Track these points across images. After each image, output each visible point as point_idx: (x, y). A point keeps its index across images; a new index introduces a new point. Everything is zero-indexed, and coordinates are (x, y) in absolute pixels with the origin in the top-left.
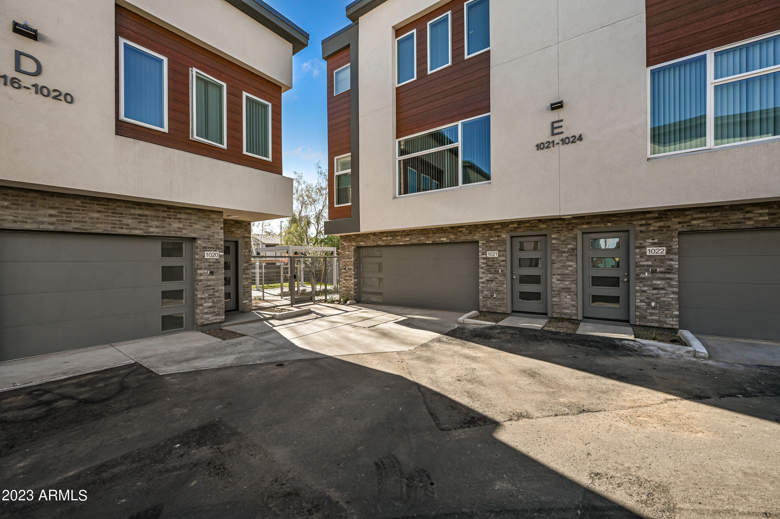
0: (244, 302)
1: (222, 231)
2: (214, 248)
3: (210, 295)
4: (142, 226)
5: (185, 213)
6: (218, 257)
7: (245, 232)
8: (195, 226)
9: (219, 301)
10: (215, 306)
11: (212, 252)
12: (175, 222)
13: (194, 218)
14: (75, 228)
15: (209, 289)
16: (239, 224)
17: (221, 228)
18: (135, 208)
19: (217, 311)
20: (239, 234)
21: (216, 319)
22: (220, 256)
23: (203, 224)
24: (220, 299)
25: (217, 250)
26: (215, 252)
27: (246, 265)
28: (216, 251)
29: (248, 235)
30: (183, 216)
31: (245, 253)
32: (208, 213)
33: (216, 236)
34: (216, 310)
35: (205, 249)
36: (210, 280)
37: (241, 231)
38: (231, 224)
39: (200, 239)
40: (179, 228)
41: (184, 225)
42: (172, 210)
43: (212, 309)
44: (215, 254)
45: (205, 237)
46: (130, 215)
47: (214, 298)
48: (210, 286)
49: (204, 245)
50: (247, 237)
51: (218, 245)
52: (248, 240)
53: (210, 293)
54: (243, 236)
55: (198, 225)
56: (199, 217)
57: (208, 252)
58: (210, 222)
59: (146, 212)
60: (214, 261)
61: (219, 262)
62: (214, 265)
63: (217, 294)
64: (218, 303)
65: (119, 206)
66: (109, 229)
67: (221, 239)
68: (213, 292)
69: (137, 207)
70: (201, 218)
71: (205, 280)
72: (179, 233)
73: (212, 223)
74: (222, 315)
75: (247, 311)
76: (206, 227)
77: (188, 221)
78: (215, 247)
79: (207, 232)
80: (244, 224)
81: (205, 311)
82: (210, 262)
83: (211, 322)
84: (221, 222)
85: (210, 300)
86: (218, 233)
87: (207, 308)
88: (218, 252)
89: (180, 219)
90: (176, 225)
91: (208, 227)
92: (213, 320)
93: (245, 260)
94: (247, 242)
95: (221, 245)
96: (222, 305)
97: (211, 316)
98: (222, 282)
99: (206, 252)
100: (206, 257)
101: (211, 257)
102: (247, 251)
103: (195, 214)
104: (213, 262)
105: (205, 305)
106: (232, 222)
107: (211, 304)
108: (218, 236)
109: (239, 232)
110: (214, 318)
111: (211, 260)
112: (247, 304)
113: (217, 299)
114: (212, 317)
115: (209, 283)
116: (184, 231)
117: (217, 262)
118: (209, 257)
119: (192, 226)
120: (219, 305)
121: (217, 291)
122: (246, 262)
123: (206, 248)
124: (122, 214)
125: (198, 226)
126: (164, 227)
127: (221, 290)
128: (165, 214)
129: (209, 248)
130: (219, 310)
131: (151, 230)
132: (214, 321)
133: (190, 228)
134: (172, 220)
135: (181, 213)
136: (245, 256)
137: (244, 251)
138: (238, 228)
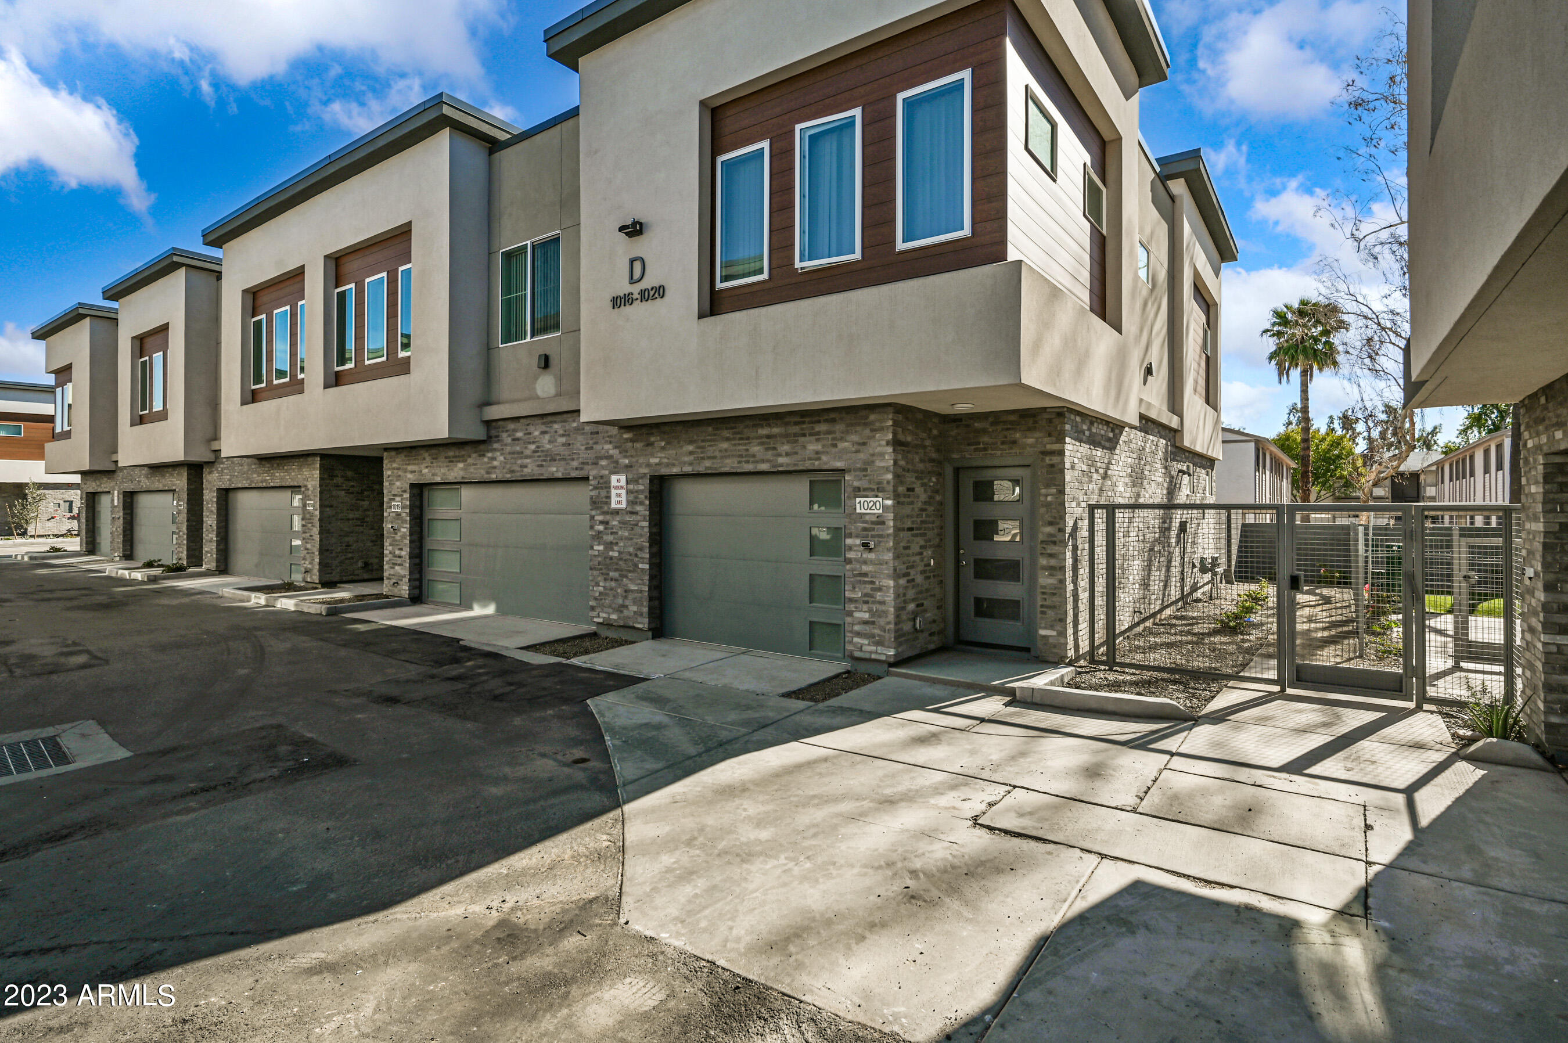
0: (1042, 632)
1: (890, 449)
2: (873, 490)
3: (866, 595)
4: (769, 455)
5: (826, 421)
6: (881, 511)
7: (1047, 439)
8: (842, 445)
9: (884, 612)
10: (873, 623)
11: (868, 499)
12: (810, 442)
13: (839, 427)
14: (707, 468)
15: (865, 582)
16: (1030, 421)
17: (888, 443)
18: (762, 426)
19: (879, 635)
20: (1031, 446)
21: (876, 652)
22: (885, 508)
23: (855, 438)
24: (884, 608)
25: (880, 494)
26: (875, 499)
27: (1049, 529)
28: (877, 496)
29: (1056, 447)
30: (823, 427)
31: (1046, 496)
32: (863, 413)
33: (879, 463)
34: (877, 631)
35: (858, 492)
36: (865, 562)
37: (1037, 439)
38: (1012, 423)
39: (849, 471)
40: (817, 453)
41: (824, 446)
42: (807, 420)
43: (867, 628)
44: (875, 504)
45: (858, 466)
46: (757, 438)
47: (874, 602)
48: (865, 575)
49: (856, 484)
50: (1052, 453)
51: (879, 483)
52: (1055, 459)
53: (865, 591)
54: (1043, 449)
55: (846, 441)
56: (848, 425)
57: (863, 500)
58: (867, 432)
59: (776, 430)
60: (874, 519)
61: (883, 523)
62: (874, 529)
63: (879, 596)
64: (880, 616)
65: (747, 427)
66: (736, 465)
67: (887, 469)
68: (872, 589)
69: (764, 423)
70: (852, 425)
71: (857, 560)
72: (817, 463)
73: (871, 434)
74: (889, 647)
75: (1051, 659)
76: (859, 444)
77: (830, 437)
78: (875, 487)
79: (861, 456)
80: (1046, 416)
81: (857, 628)
82: (866, 522)
83: (867, 656)
84: (888, 427)
85: (865, 607)
86: (882, 455)
87: (859, 623)
88: (880, 499)
89: (818, 433)
90: (813, 447)
91: (864, 444)
92: (871, 652)
93: (1048, 518)
94: (1052, 466)
95: (888, 482)
96: (889, 623)
97: (866, 642)
98: (887, 569)
99: (858, 500)
100: (858, 511)
101: (868, 511)
102: (1054, 491)
103: (842, 419)
104: (873, 523)
105: (857, 615)
106: (1012, 418)
107: (866, 616)
108: (881, 461)
109: (1030, 441)
110: (874, 648)
111: (867, 518)
112: (1051, 640)
113: (878, 606)
114: (869, 645)
115: (865, 568)
116: (824, 458)
117: (880, 521)
118: (863, 511)
119: (835, 446)
120: (882, 622)
121: (880, 589)
122: (1051, 524)
123: (859, 489)
124: (748, 438)
125: (846, 444)
126: (796, 453)
127: (888, 587)
128: (796, 429)
129: (865, 490)
130: (882, 633)
131: (781, 460)
132: (873, 656)
133: (834, 450)
134: (807, 439)
135: (819, 422)
136: (1048, 505)
137: (1043, 491)
138: (1029, 429)
